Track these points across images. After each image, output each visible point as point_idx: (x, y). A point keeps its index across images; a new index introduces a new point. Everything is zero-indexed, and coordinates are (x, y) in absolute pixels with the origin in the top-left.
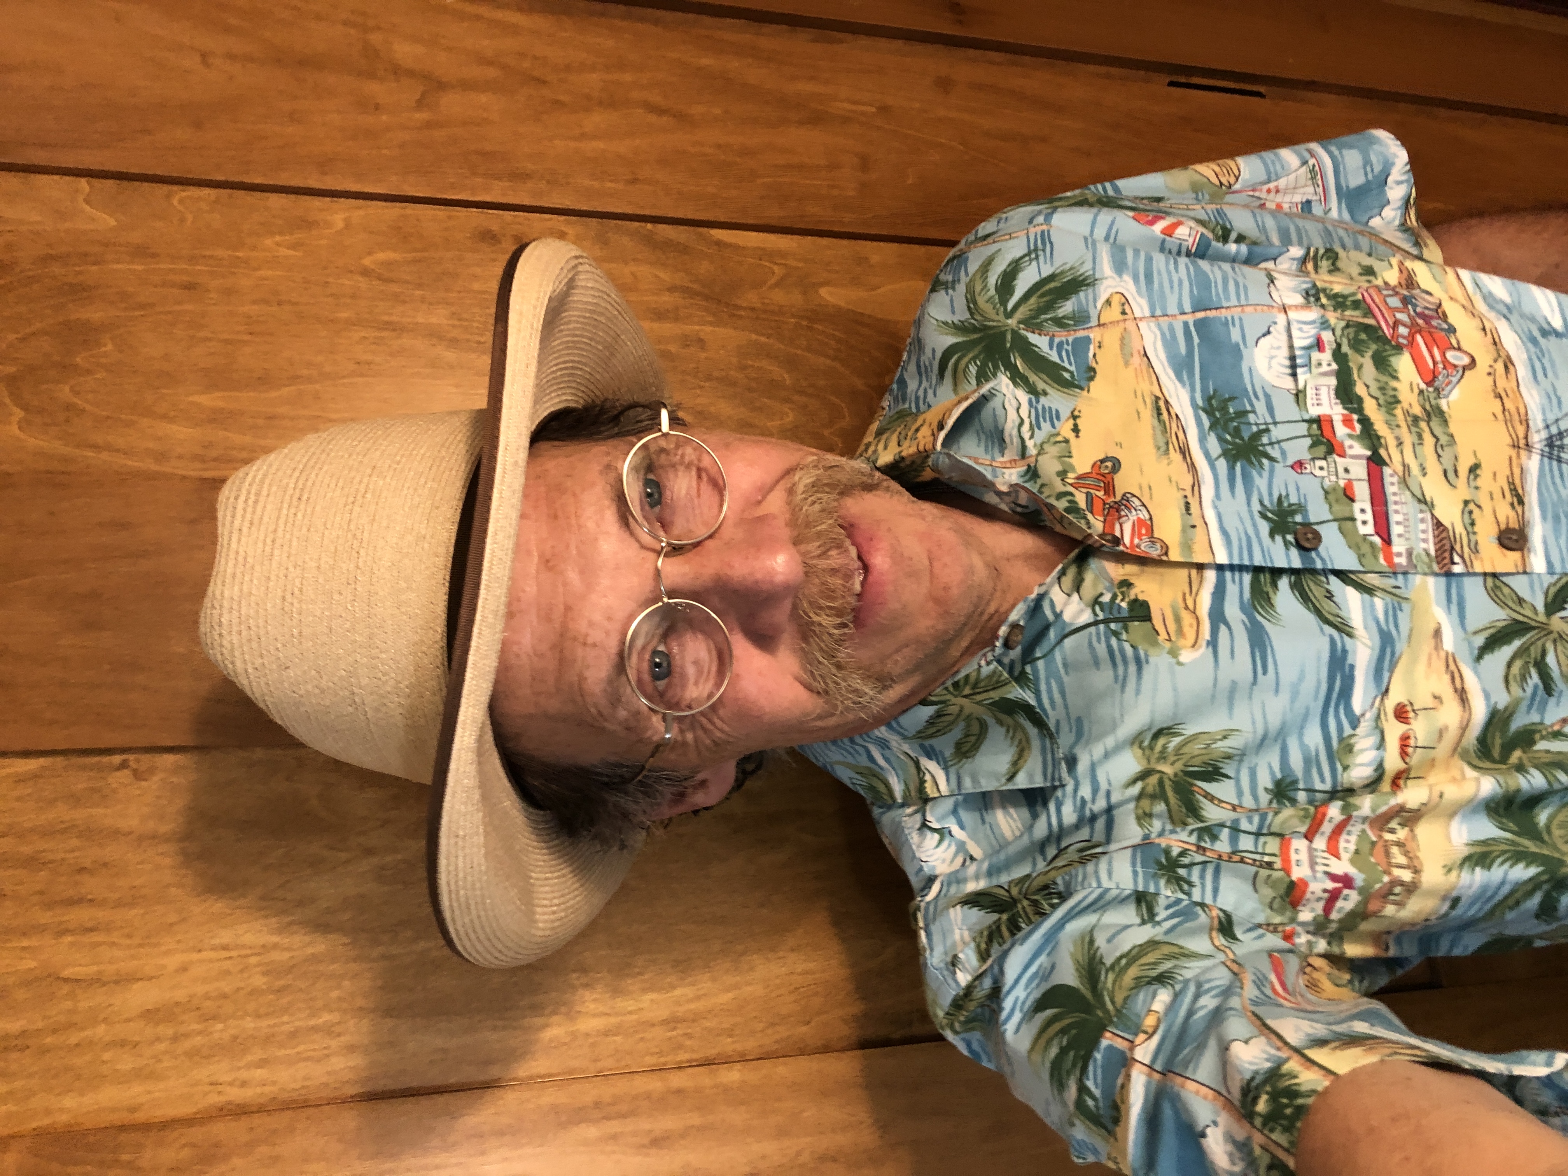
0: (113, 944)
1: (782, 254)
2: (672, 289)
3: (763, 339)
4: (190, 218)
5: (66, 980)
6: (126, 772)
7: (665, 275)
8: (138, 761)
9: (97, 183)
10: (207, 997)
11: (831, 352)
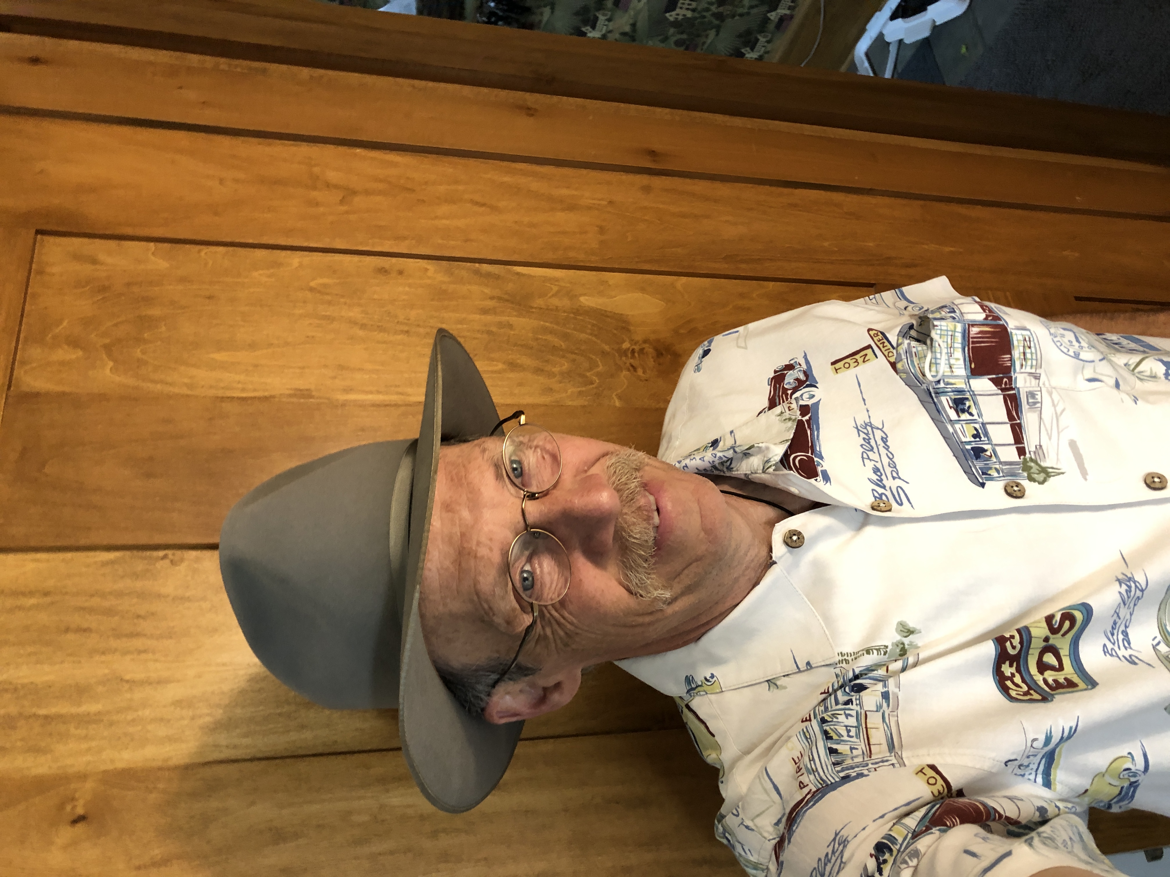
0: (156, 661)
1: (557, 280)
2: (492, 298)
3: (547, 324)
4: (211, 263)
5: (127, 681)
6: (167, 562)
7: (487, 291)
8: (173, 555)
9: (160, 245)
10: (213, 693)
11: (589, 331)
